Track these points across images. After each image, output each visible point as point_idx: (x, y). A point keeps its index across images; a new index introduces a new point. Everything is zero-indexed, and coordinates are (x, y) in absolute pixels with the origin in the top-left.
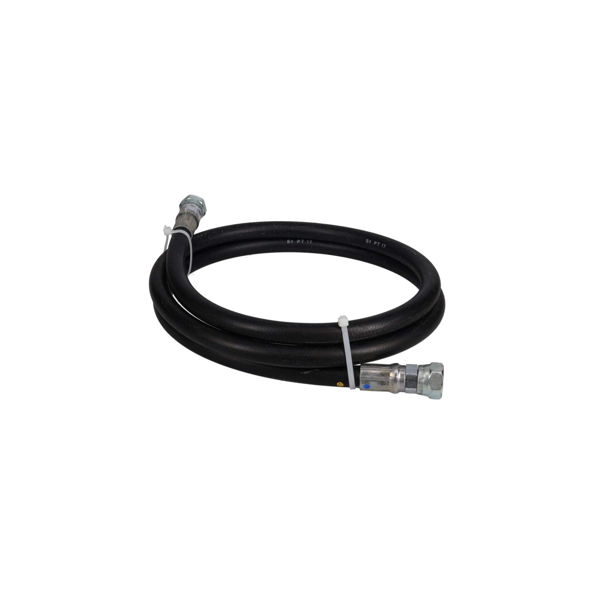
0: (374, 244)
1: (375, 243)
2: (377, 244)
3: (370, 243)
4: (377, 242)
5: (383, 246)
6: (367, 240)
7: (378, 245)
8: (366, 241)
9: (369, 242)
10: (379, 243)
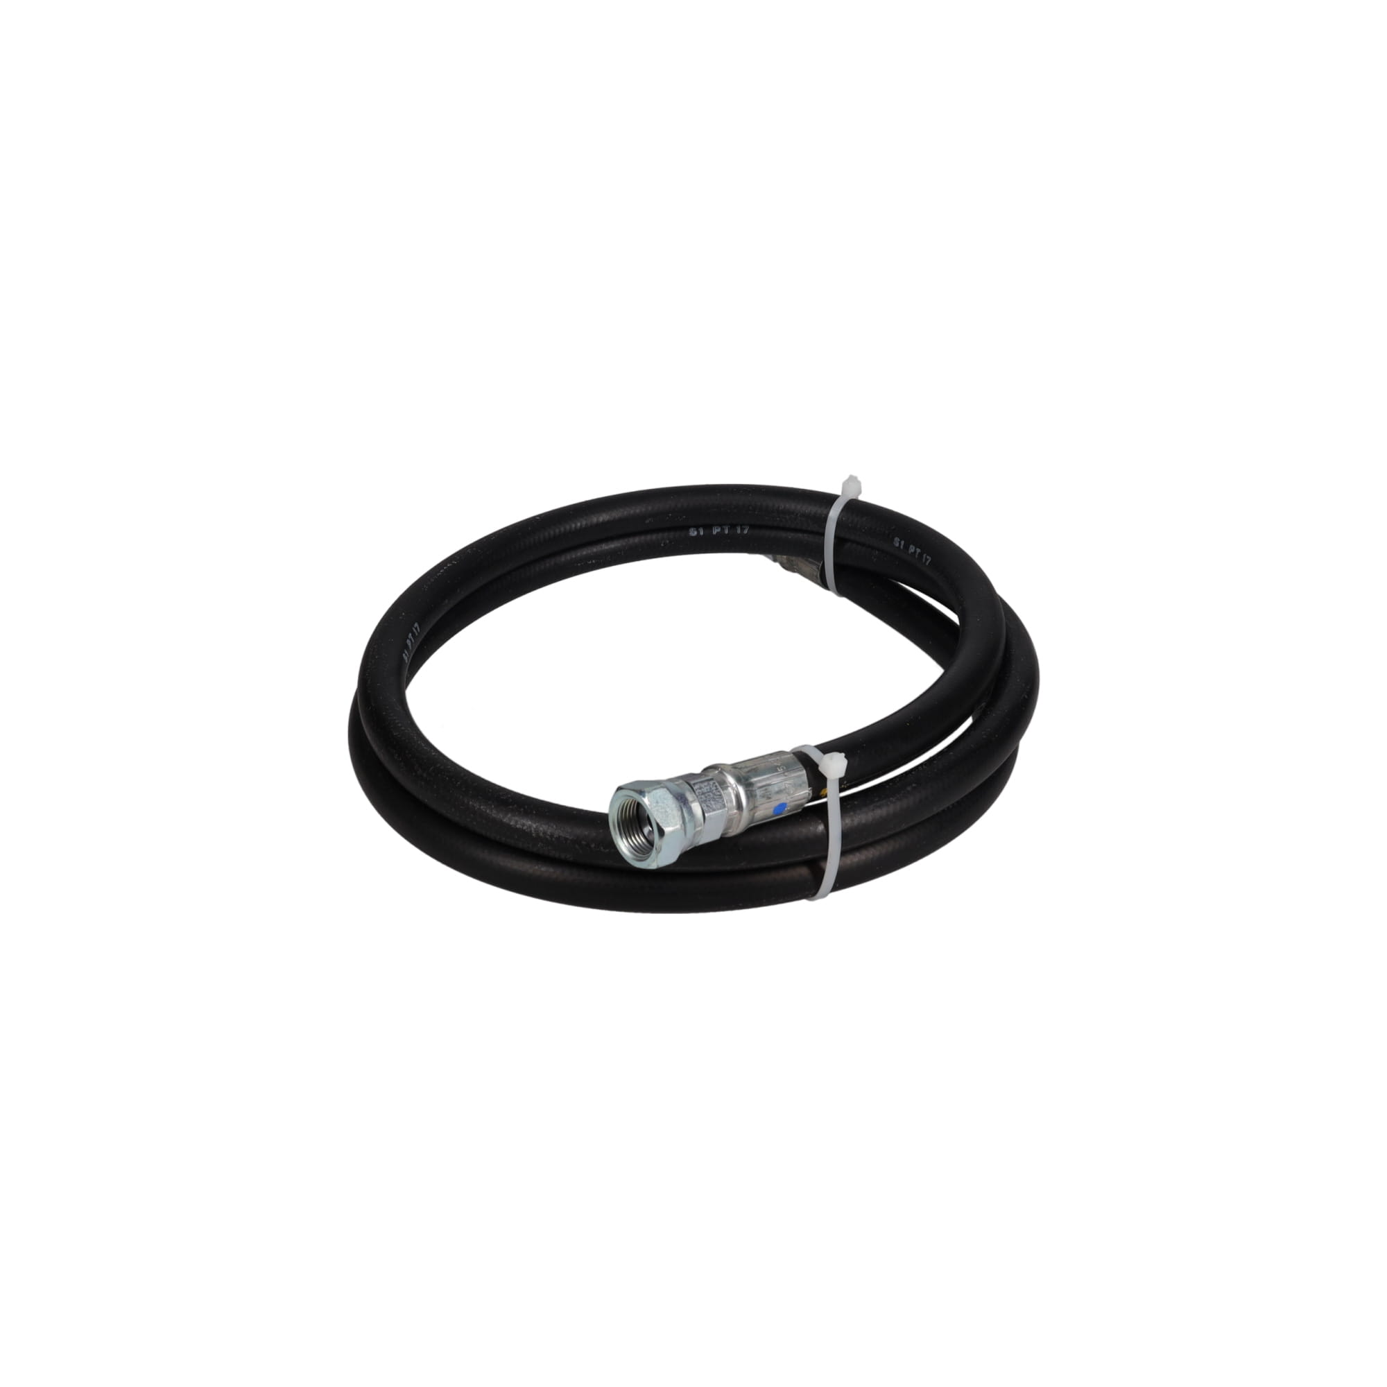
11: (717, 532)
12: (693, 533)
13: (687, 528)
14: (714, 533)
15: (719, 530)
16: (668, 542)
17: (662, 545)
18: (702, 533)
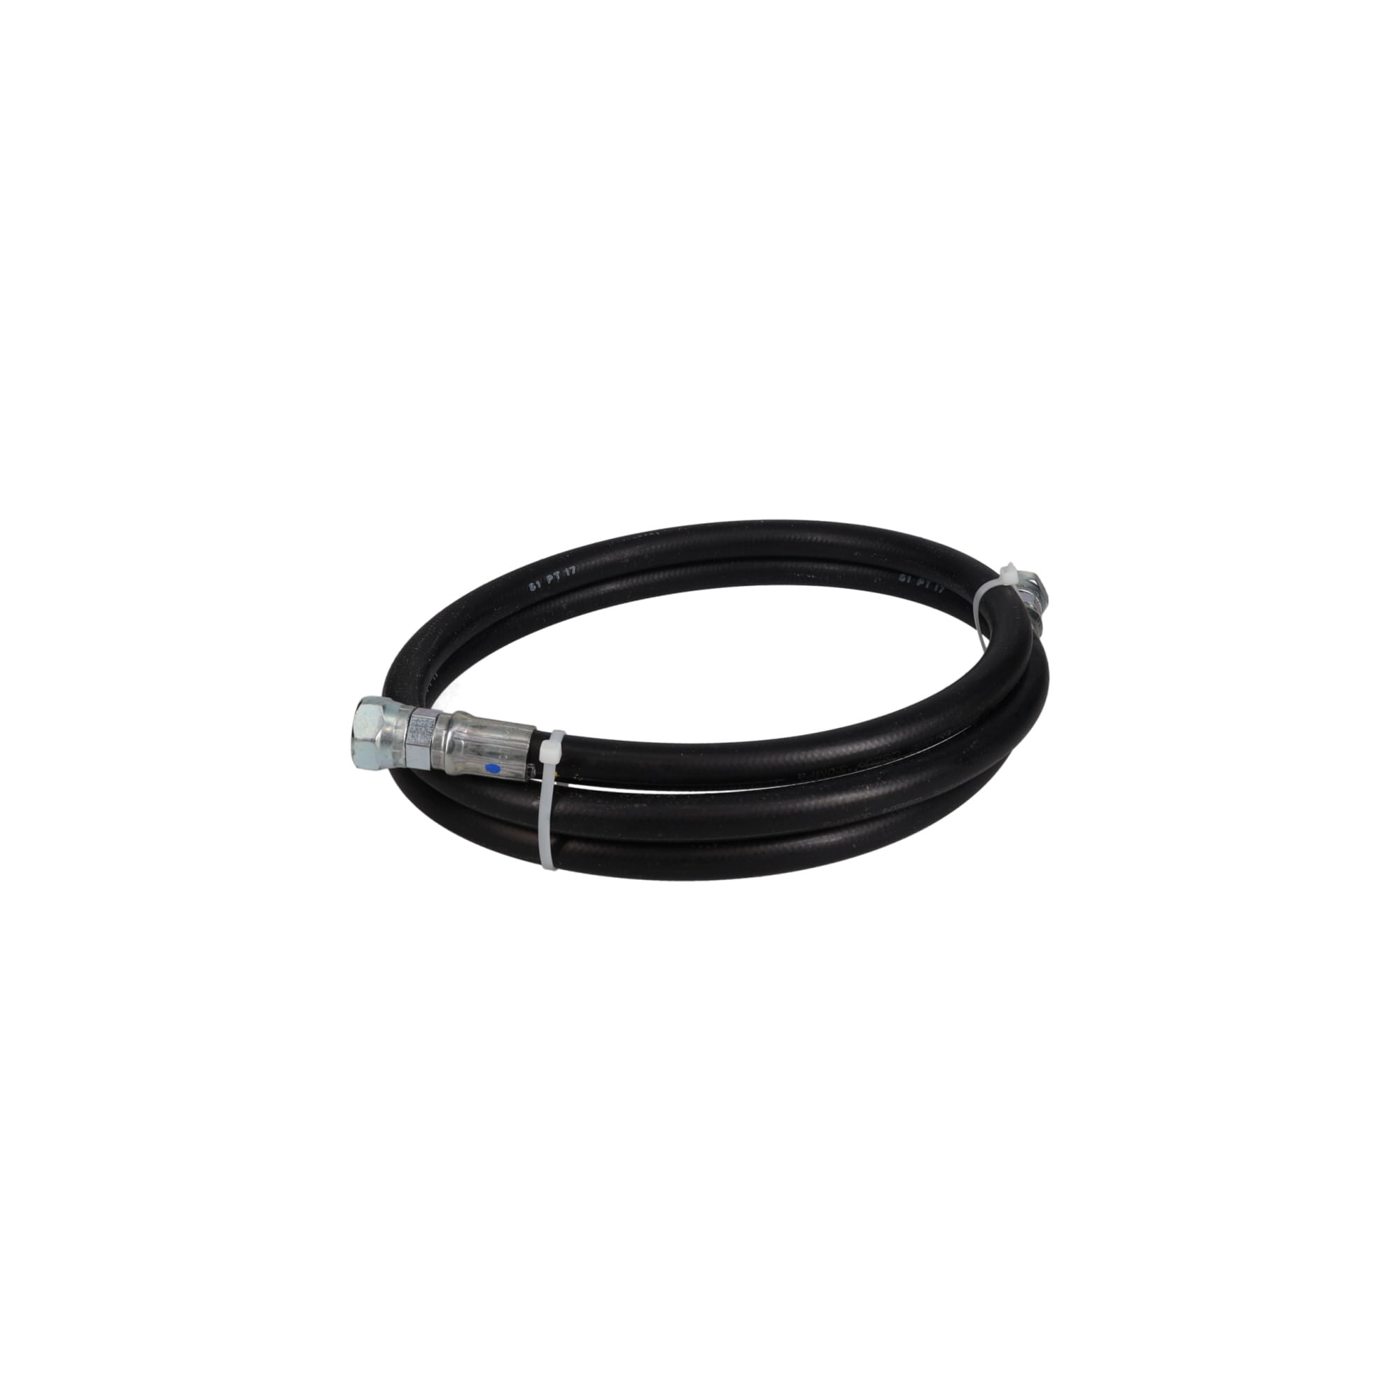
0: (549, 582)
1: (550, 578)
2: (555, 577)
3: (539, 586)
4: (552, 574)
5: (571, 571)
6: (531, 584)
7: (558, 578)
8: (529, 588)
9: (537, 586)
10: (558, 572)
11: (920, 585)
12: (902, 579)
13: (900, 573)
14: (918, 584)
15: (923, 583)
16: (880, 579)
17: (875, 581)
18: (908, 581)
